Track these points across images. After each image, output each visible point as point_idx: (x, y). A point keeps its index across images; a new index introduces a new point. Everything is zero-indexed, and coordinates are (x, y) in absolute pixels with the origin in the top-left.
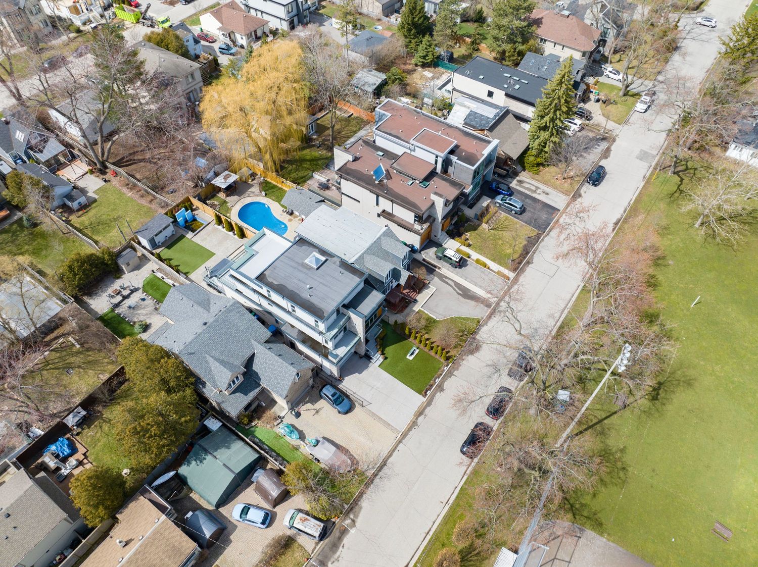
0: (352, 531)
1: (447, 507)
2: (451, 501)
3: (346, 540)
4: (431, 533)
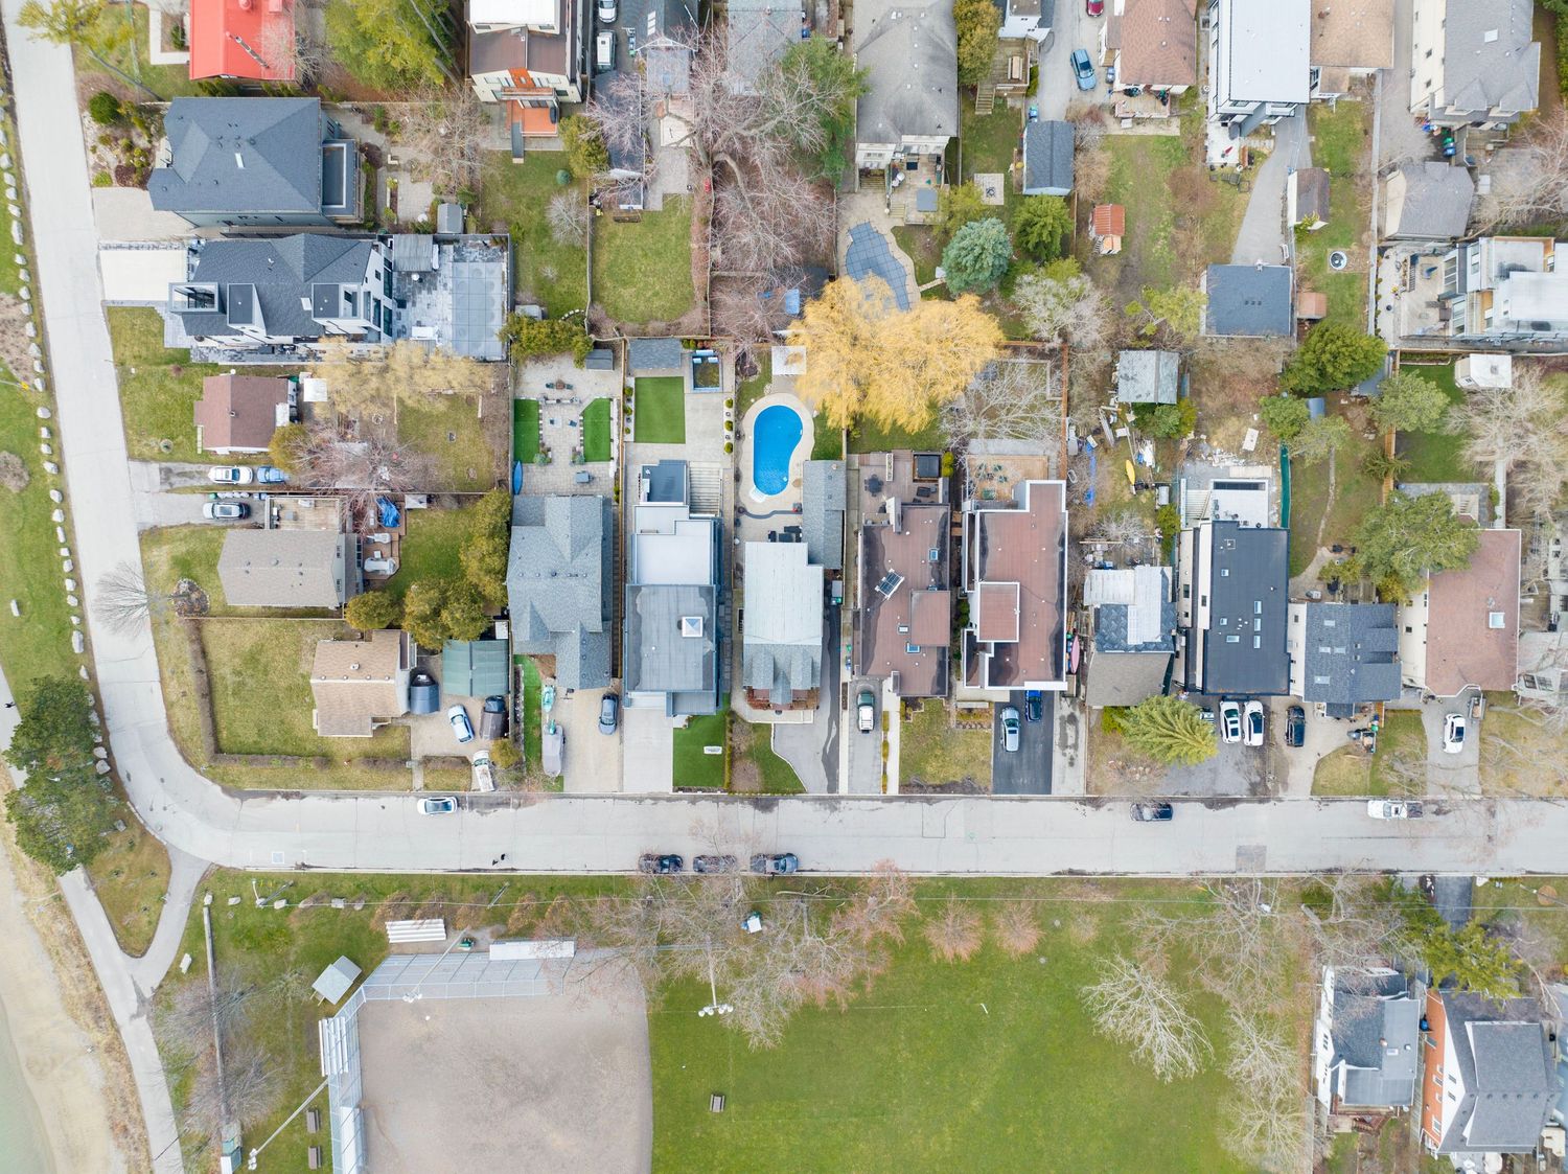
0: (511, 810)
1: (585, 874)
2: (592, 874)
3: (501, 810)
4: (555, 873)
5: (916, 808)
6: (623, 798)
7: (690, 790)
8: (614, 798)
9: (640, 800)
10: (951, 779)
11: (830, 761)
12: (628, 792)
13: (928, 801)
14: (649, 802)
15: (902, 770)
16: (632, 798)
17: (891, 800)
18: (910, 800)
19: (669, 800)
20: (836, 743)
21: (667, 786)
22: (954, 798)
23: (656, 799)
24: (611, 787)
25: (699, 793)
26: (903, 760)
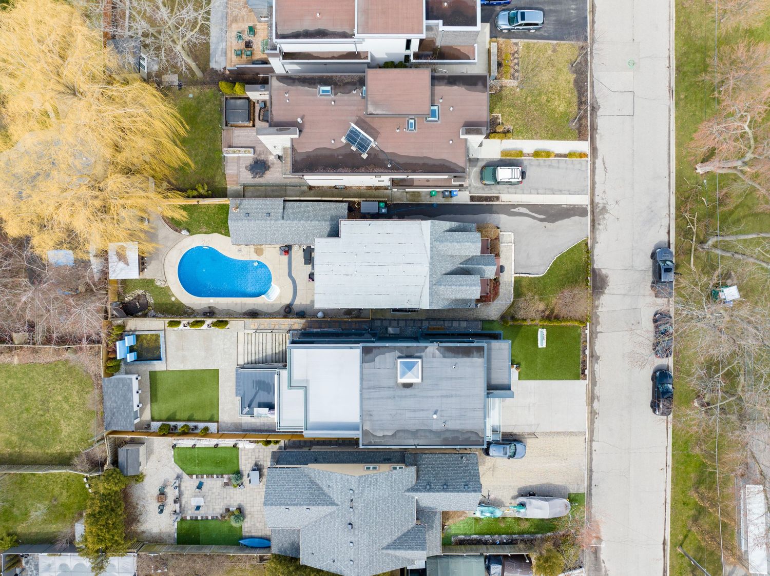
0: (603, 545)
1: (670, 470)
2: (670, 462)
3: (603, 556)
5: (602, 122)
6: (592, 431)
7: (584, 362)
8: (591, 441)
9: (593, 414)
10: (571, 85)
11: (553, 214)
12: (585, 427)
13: (594, 109)
14: (596, 404)
15: (563, 137)
16: (592, 422)
17: (594, 149)
18: (594, 129)
19: (594, 383)
20: (534, 208)
21: (580, 386)
22: (592, 83)
23: (592, 398)
24: (580, 444)
25: (587, 352)
26: (553, 137)
